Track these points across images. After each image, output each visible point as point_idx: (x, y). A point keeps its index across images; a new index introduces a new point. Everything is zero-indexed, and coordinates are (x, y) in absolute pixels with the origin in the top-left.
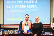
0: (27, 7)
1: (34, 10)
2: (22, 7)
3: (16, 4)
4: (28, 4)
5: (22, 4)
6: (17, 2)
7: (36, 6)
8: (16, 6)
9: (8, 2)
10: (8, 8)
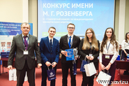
0: (76, 14)
1: (87, 20)
2: (68, 14)
3: (57, 10)
4: (78, 9)
5: (68, 10)
6: (59, 5)
7: (91, 14)
8: (58, 13)
9: (44, 5)
10: (45, 15)
